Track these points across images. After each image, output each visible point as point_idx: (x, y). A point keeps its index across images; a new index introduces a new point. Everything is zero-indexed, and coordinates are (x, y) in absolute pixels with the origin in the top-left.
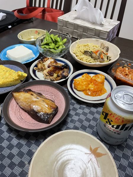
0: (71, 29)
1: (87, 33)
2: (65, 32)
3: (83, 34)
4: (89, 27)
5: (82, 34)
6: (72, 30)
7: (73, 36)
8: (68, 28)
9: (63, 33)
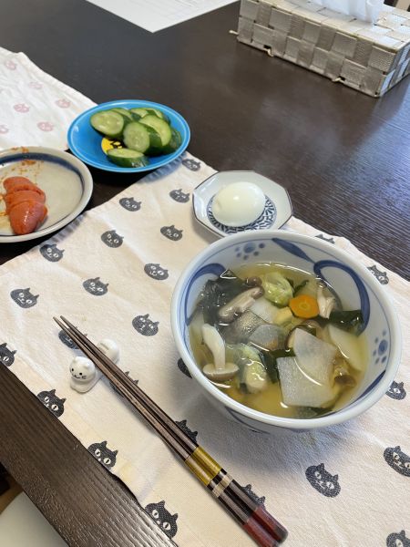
0: (281, 31)
1: (329, 50)
2: (261, 42)
3: (316, 51)
4: (340, 29)
5: (312, 50)
6: (284, 36)
7: (286, 57)
8: (273, 28)
9: (253, 44)
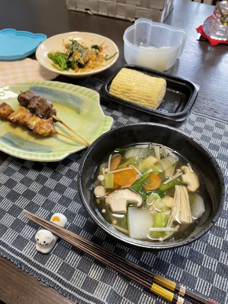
1: (125, 3)
2: (82, 7)
3: (117, 5)
5: (115, 6)
6: (96, 0)
7: (100, 13)
9: (78, 9)
